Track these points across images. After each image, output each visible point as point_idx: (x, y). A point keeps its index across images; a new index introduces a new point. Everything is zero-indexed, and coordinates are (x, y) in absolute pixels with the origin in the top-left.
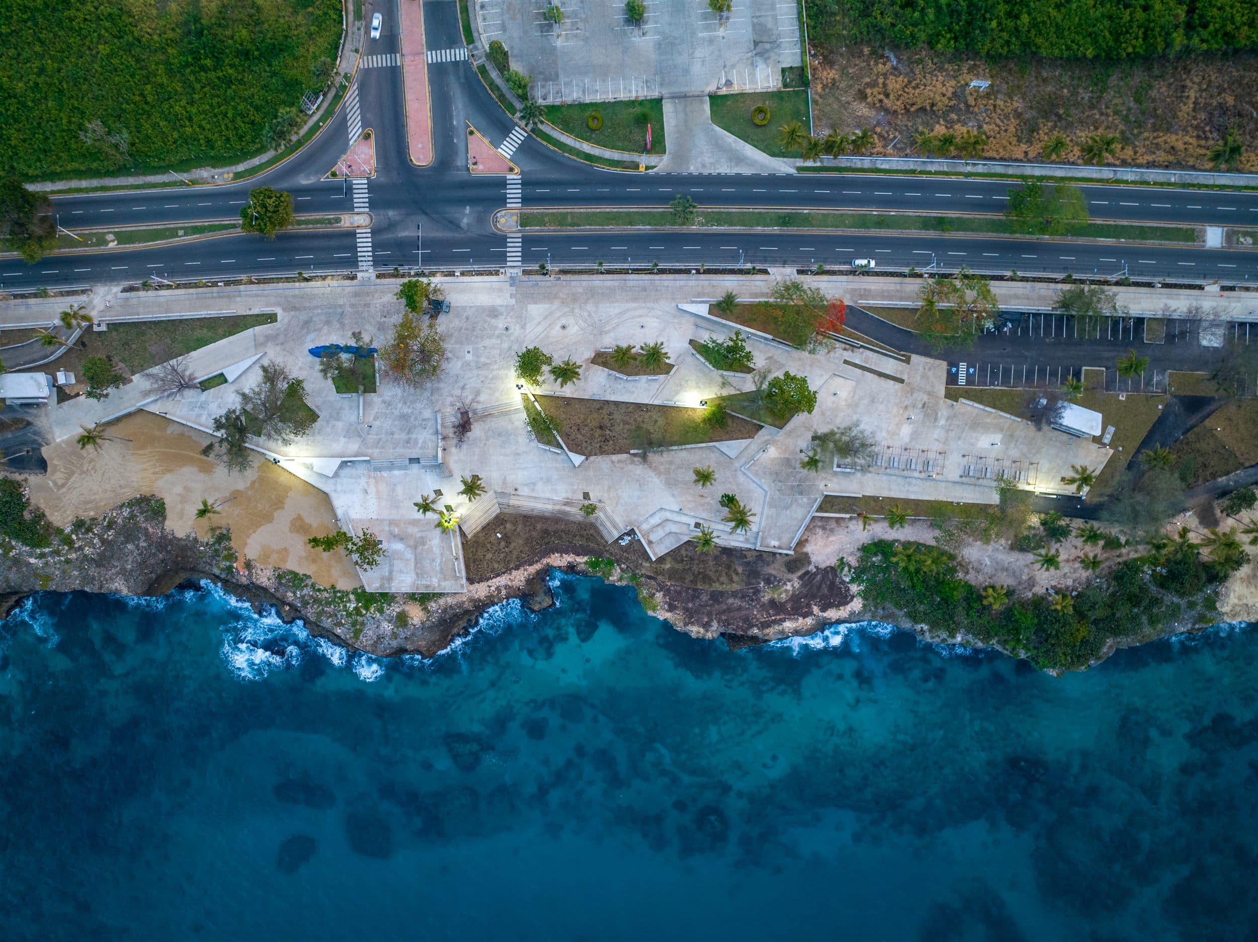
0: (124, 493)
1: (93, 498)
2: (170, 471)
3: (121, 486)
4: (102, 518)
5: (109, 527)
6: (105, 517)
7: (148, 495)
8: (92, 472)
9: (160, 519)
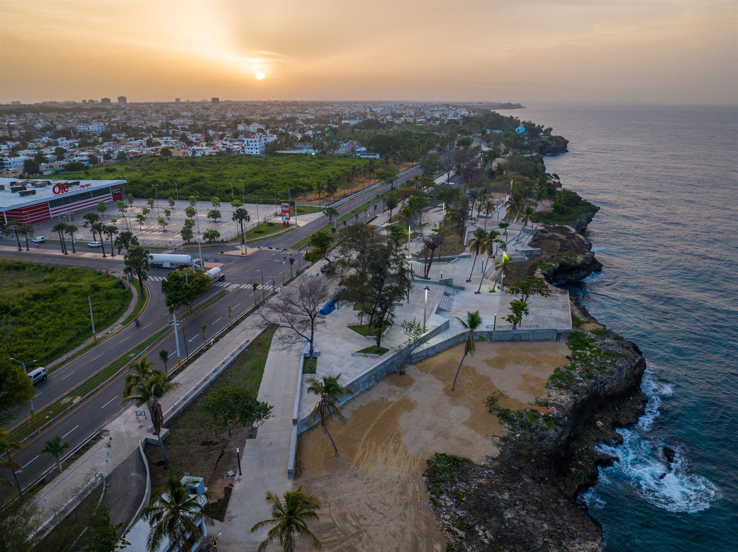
0: (415, 492)
1: (408, 537)
2: (399, 435)
3: (401, 493)
4: (450, 536)
5: (470, 530)
6: (450, 530)
7: (426, 467)
8: (362, 521)
9: (466, 466)
